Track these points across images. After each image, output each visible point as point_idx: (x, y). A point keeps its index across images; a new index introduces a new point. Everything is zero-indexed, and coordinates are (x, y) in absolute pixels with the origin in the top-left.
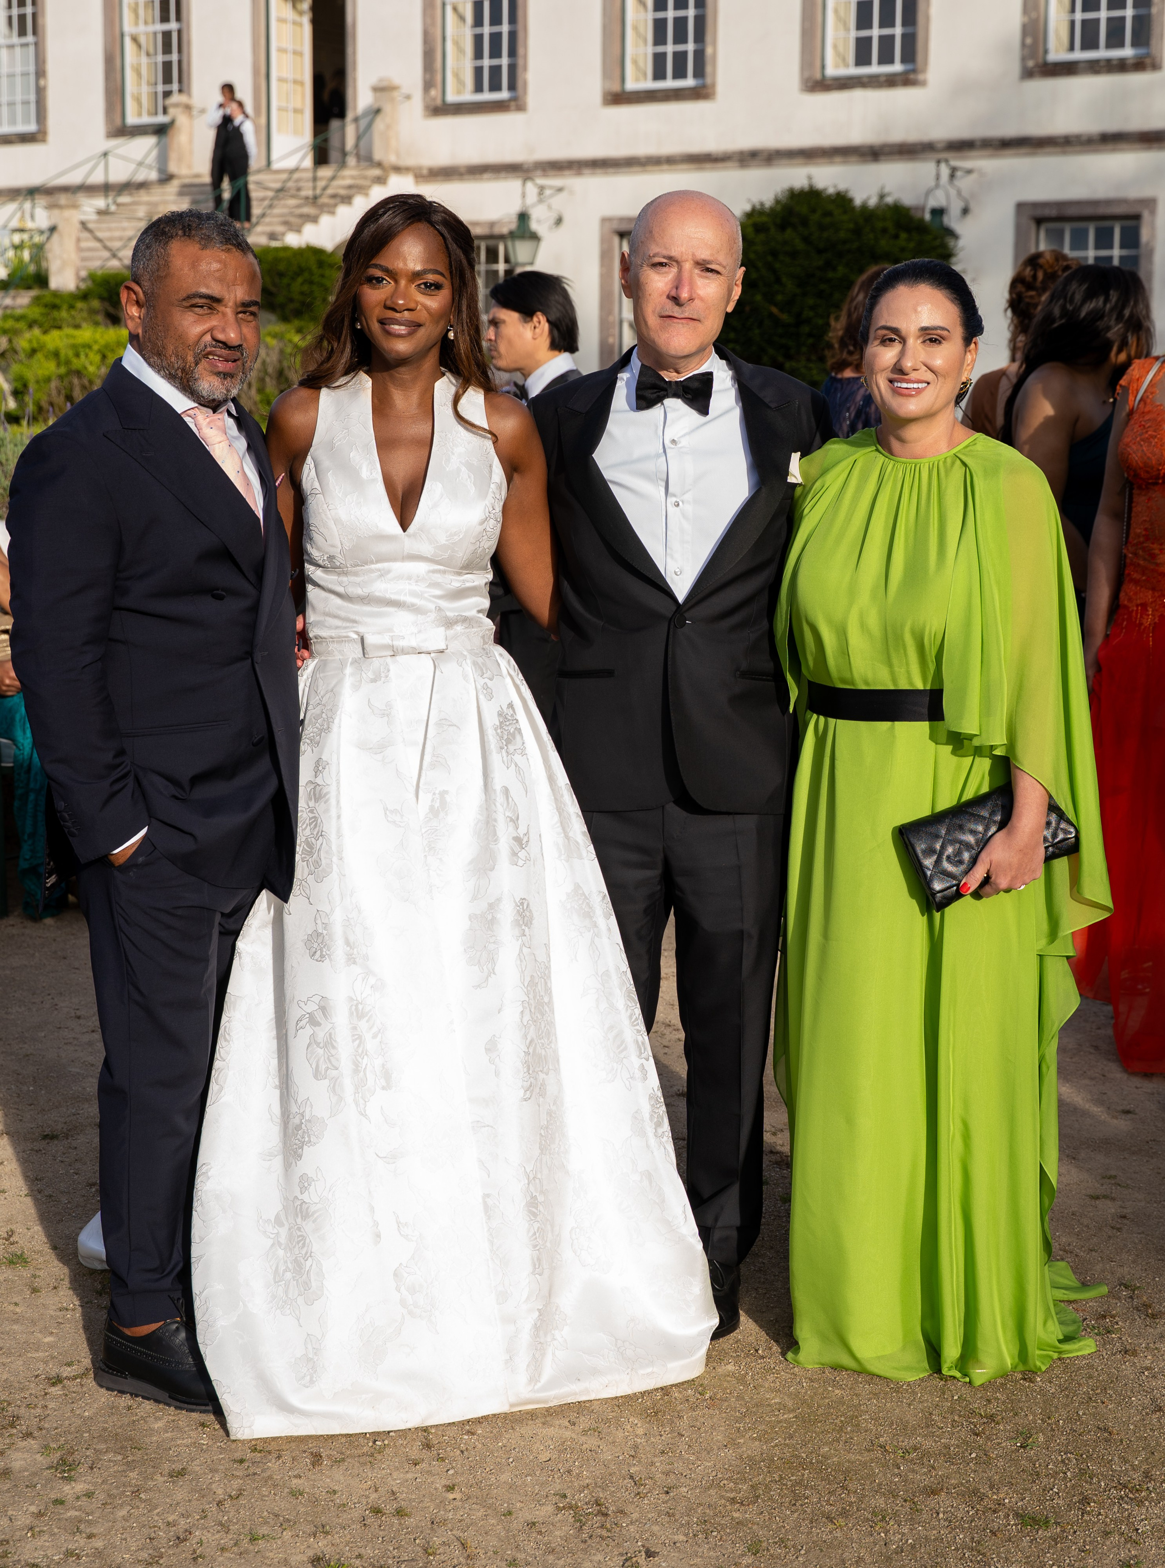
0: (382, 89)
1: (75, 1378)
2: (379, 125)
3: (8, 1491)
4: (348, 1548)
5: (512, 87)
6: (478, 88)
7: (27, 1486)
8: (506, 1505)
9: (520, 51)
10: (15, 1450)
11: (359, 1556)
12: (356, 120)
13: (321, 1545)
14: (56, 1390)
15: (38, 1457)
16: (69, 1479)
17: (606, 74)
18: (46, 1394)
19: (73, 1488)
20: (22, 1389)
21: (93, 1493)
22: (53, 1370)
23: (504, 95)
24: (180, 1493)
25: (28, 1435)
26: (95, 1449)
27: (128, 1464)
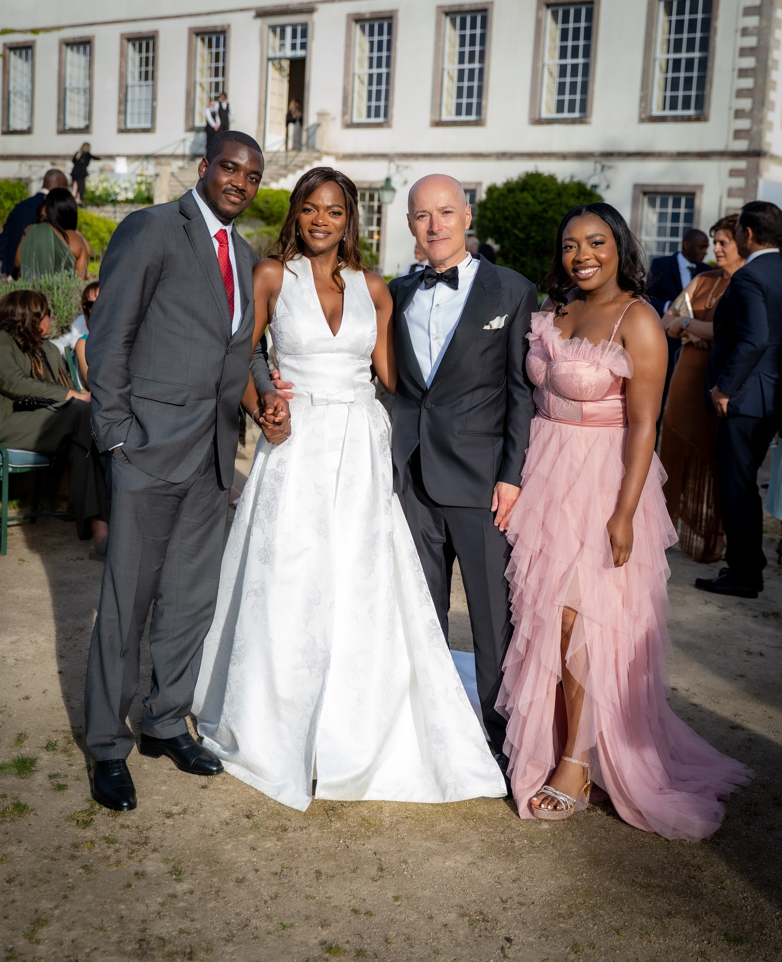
0: (322, 114)
1: (179, 814)
2: (319, 132)
3: (145, 887)
4: (340, 936)
5: (386, 116)
6: (369, 116)
7: (156, 884)
8: (429, 912)
9: (390, 98)
10: (148, 859)
11: (348, 942)
12: (308, 130)
13: (325, 934)
14: (169, 822)
15: (162, 865)
16: (179, 880)
17: (433, 111)
18: (164, 823)
19: (182, 886)
20: (151, 820)
21: (193, 891)
22: (167, 808)
23: (381, 120)
24: (242, 893)
25: (155, 850)
26: (193, 862)
27: (212, 872)
